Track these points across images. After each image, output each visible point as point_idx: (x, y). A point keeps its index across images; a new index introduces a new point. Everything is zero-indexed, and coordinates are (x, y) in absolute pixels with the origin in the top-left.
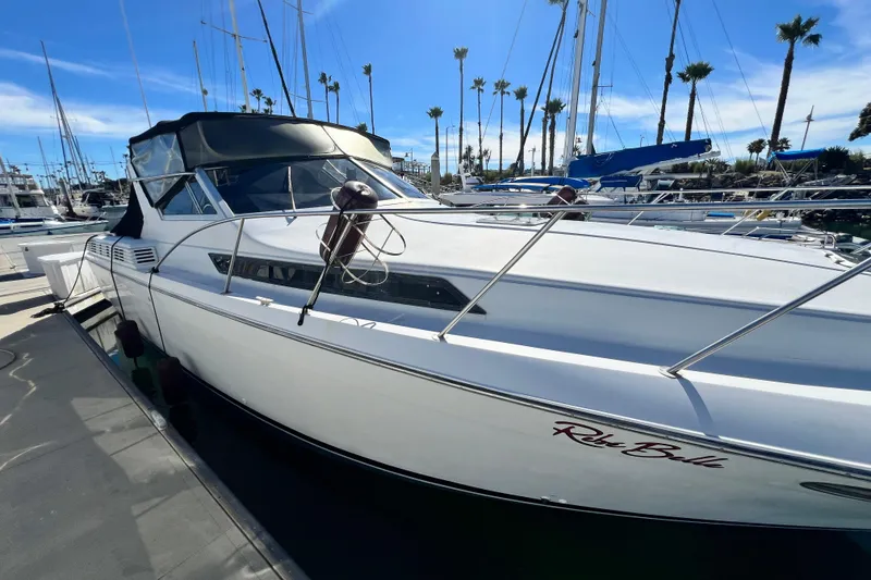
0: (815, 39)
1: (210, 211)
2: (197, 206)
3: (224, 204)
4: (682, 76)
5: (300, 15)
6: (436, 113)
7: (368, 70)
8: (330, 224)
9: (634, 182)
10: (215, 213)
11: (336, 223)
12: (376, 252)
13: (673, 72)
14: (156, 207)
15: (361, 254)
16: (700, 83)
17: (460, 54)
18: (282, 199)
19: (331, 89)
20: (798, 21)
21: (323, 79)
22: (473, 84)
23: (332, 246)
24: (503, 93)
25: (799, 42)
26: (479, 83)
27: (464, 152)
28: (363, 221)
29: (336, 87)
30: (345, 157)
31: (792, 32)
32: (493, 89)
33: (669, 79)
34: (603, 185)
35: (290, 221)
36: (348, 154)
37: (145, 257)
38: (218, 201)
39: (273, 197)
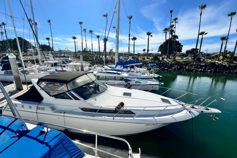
4: (132, 39)
13: (130, 38)
16: (135, 41)
24: (91, 33)
31: (149, 34)
32: (89, 32)
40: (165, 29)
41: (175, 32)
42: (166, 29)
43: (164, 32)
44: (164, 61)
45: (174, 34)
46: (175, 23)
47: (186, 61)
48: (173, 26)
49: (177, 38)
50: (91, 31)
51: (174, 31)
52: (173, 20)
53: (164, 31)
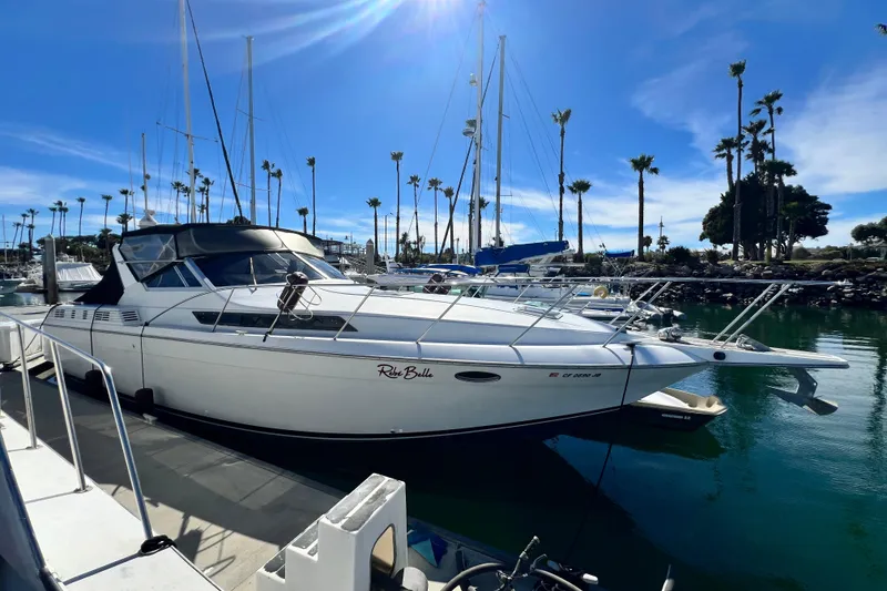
0: (655, 171)
1: (197, 284)
2: (184, 282)
3: (207, 280)
4: (571, 189)
5: (251, 120)
6: (375, 203)
7: (312, 162)
8: (284, 292)
9: (524, 269)
10: (200, 285)
11: (287, 290)
12: (307, 304)
13: (564, 185)
14: (142, 282)
15: (299, 307)
16: (584, 196)
17: (397, 157)
18: (246, 278)
19: (274, 175)
20: (643, 158)
21: (266, 165)
22: (410, 180)
23: (285, 301)
24: (436, 189)
25: (645, 172)
26: (414, 179)
27: (401, 237)
28: (301, 290)
29: (279, 174)
30: (290, 252)
31: (641, 164)
32: (428, 185)
33: (562, 190)
34: (501, 271)
35: (252, 292)
36: (291, 249)
37: (130, 317)
38: (203, 278)
39: (240, 277)
40: (724, 141)
41: (772, 151)
42: (728, 144)
43: (719, 156)
44: (719, 265)
45: (768, 157)
46: (771, 113)
47: (845, 264)
48: (761, 125)
49: (788, 175)
50: (434, 183)
51: (771, 146)
52: (760, 103)
53: (718, 150)
